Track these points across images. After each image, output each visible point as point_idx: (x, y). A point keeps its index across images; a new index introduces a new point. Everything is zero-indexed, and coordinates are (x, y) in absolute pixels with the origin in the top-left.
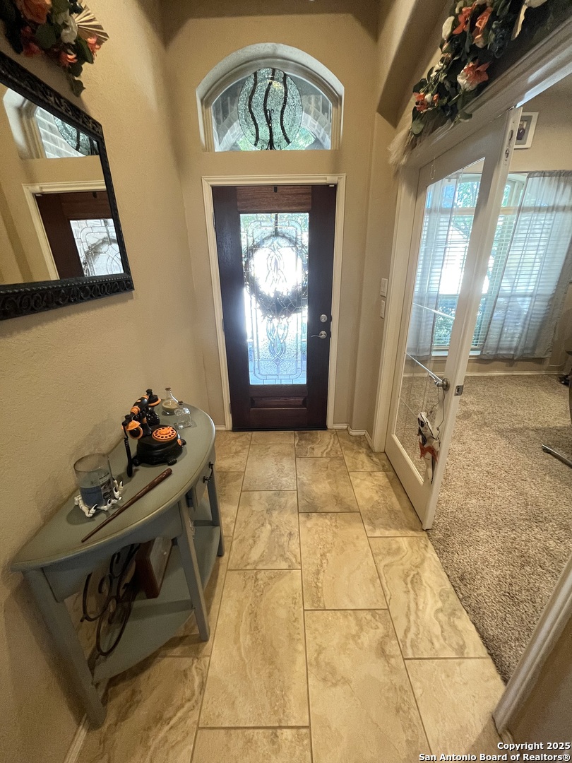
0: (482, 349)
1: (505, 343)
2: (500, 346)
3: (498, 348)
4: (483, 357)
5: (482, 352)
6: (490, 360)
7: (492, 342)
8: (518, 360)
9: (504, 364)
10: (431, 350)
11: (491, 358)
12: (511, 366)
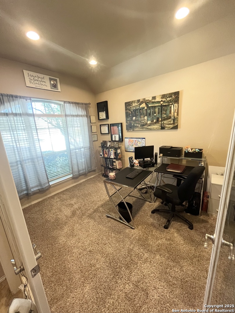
0: (72, 173)
1: (81, 168)
2: (79, 170)
3: (79, 171)
4: (74, 177)
5: (73, 175)
6: (77, 177)
7: (76, 169)
8: (87, 173)
9: (83, 176)
10: (49, 182)
11: (78, 176)
12: (86, 176)
